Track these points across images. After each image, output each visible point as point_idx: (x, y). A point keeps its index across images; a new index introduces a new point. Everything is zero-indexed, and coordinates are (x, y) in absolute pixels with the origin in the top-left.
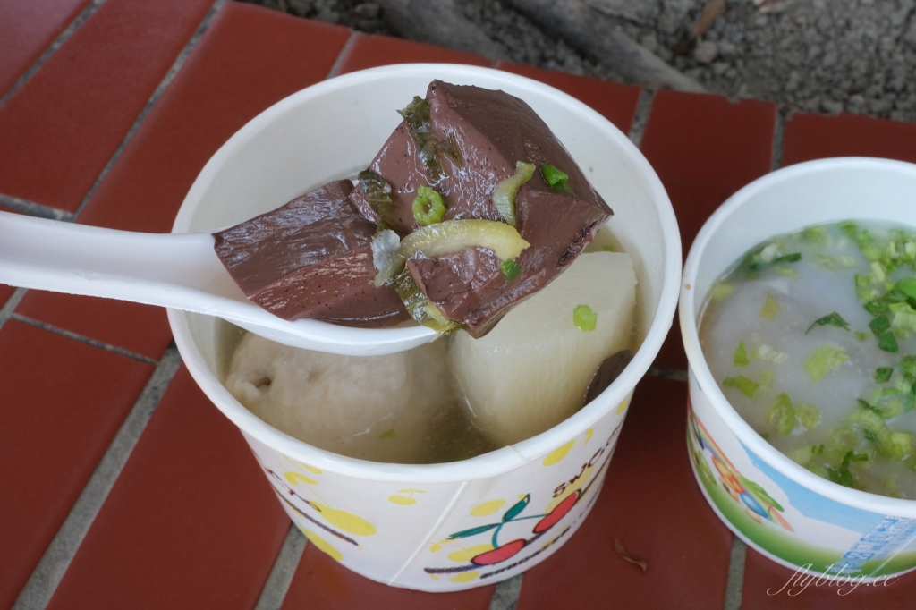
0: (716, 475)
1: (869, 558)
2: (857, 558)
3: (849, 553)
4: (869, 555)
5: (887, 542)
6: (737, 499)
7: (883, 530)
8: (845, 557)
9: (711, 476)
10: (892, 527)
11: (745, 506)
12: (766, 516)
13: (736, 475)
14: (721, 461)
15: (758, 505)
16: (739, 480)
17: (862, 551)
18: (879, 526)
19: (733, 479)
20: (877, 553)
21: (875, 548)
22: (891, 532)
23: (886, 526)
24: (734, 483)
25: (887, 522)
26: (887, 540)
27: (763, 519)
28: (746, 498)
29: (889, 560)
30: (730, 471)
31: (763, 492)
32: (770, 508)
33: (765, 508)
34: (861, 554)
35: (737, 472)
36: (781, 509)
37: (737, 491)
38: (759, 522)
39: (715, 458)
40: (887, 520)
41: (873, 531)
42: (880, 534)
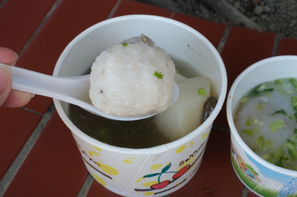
0: (238, 163)
1: (288, 194)
2: (284, 194)
3: (281, 192)
4: (288, 193)
5: (293, 188)
6: (244, 172)
7: (290, 182)
8: (280, 193)
9: (237, 164)
10: (293, 182)
11: (247, 174)
12: (253, 177)
13: (243, 163)
14: (239, 158)
15: (251, 174)
16: (244, 165)
17: (285, 191)
18: (289, 181)
19: (243, 164)
20: (291, 192)
21: (289, 190)
22: (293, 184)
23: (291, 181)
24: (243, 166)
25: (291, 179)
26: (293, 187)
27: (252, 179)
28: (247, 171)
29: (295, 195)
30: (241, 161)
31: (252, 168)
32: (254, 174)
33: (253, 174)
34: (285, 192)
35: (244, 162)
36: (258, 175)
37: (244, 169)
38: (251, 180)
39: (237, 157)
40: (291, 178)
41: (287, 183)
42: (290, 184)
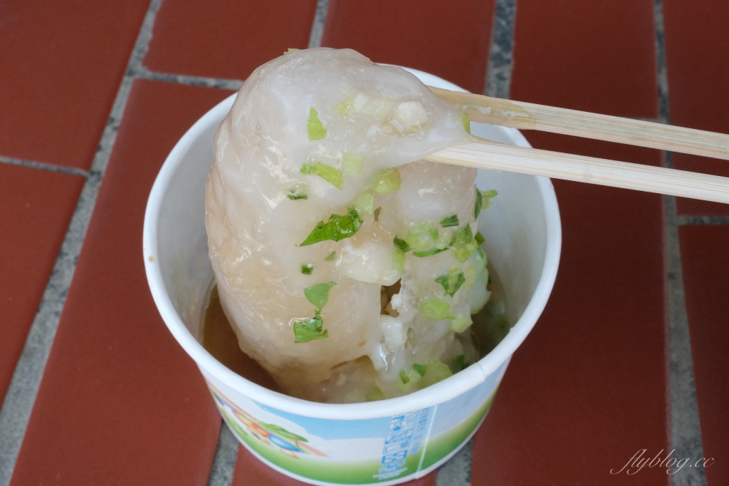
0: (244, 427)
1: (405, 455)
2: (394, 460)
3: (384, 458)
4: (403, 453)
5: (410, 437)
6: (268, 443)
7: (398, 428)
8: (383, 462)
9: (241, 429)
10: (404, 423)
11: (278, 448)
12: (298, 450)
13: (256, 422)
14: (239, 413)
15: (287, 443)
16: (260, 425)
17: (394, 452)
18: (392, 427)
19: (256, 426)
20: (410, 448)
21: (403, 445)
22: (406, 428)
23: (397, 424)
24: (258, 429)
25: (396, 420)
26: (408, 435)
27: (297, 453)
28: (274, 439)
29: (424, 451)
30: (250, 420)
31: (283, 430)
32: (296, 442)
33: (293, 443)
34: (395, 455)
35: (255, 419)
36: (306, 440)
37: (264, 436)
38: (295, 457)
39: (234, 411)
40: (394, 419)
41: (390, 432)
42: (398, 433)
